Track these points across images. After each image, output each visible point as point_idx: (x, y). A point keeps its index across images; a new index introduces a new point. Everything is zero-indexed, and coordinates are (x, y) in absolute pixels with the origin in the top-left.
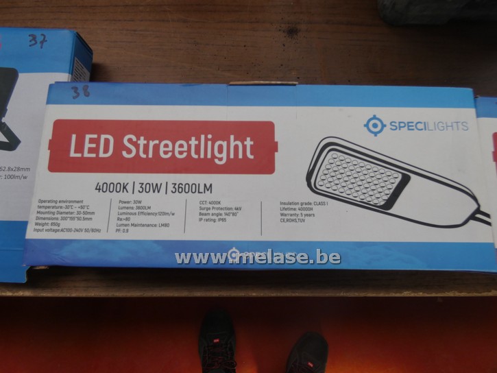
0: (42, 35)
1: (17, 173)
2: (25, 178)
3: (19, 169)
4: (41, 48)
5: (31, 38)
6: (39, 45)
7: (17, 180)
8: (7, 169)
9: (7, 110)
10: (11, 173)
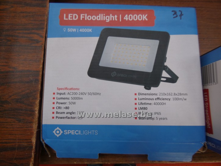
0: (180, 11)
1: (180, 97)
2: (185, 99)
3: (180, 94)
4: (181, 19)
5: (173, 13)
6: (179, 17)
7: (181, 101)
8: (173, 94)
9: (166, 58)
10: (176, 97)
